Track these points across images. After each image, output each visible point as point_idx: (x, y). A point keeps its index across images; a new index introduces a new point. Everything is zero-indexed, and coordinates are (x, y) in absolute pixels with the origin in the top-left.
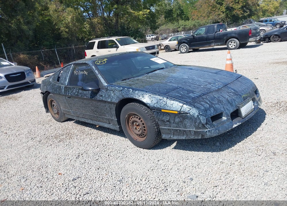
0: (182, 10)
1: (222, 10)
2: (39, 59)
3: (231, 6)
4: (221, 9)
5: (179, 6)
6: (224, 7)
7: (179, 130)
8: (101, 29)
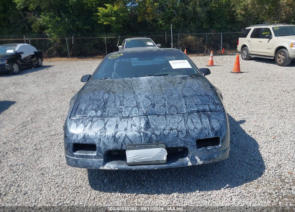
2: (204, 42)
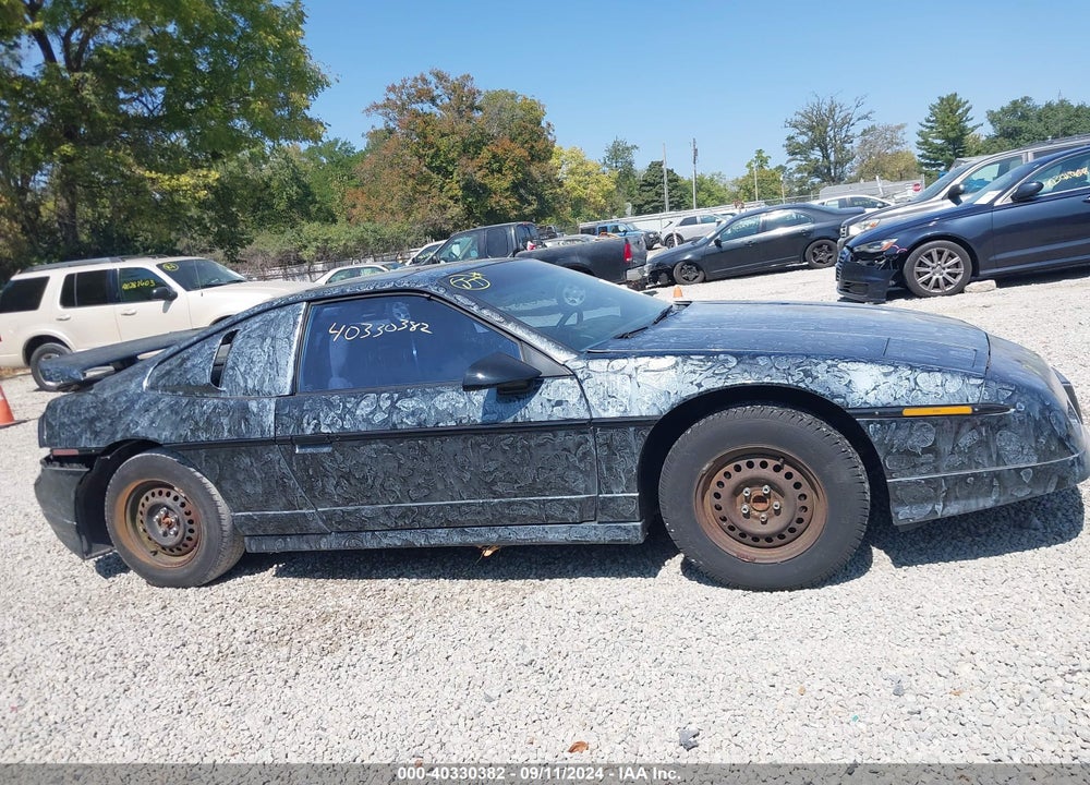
0: (306, 187)
1: (450, 194)
3: (480, 180)
4: (447, 187)
5: (293, 171)
6: (458, 182)
7: (973, 475)
8: (15, 236)
